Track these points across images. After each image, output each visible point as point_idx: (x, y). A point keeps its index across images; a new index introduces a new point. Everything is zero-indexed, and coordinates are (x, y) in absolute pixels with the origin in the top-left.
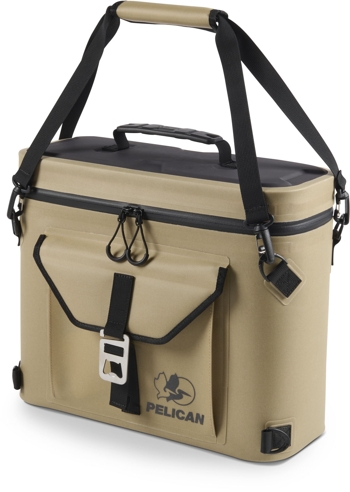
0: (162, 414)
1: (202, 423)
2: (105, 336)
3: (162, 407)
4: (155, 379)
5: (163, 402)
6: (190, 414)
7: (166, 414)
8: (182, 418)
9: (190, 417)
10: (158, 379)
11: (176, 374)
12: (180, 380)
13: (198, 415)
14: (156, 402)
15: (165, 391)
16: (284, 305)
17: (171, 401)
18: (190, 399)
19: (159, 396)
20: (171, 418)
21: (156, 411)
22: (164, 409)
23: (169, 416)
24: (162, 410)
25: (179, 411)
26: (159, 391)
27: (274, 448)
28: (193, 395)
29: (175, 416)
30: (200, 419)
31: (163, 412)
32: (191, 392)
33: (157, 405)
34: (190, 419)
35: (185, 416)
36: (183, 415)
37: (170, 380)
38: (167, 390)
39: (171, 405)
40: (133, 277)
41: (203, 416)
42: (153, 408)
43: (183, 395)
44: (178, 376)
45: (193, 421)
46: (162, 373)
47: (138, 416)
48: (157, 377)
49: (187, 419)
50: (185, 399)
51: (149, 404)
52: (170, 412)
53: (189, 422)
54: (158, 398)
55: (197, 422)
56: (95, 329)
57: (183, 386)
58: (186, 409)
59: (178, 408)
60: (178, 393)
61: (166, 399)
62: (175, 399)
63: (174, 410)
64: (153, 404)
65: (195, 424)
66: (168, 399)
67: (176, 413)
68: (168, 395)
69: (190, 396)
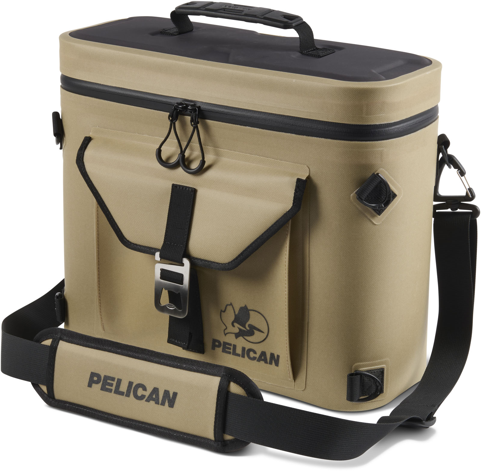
0: (230, 353)
1: (277, 364)
2: (161, 260)
3: (230, 345)
4: (221, 311)
5: (231, 339)
6: (263, 354)
7: (235, 354)
8: (254, 358)
9: (263, 357)
10: (224, 311)
11: (246, 305)
12: (251, 313)
13: (272, 355)
14: (223, 339)
15: (233, 326)
16: (375, 225)
17: (241, 338)
18: (264, 336)
19: (226, 331)
20: (240, 358)
21: (223, 349)
22: (232, 347)
23: (238, 355)
24: (230, 349)
25: (250, 350)
26: (226, 326)
27: (363, 396)
28: (266, 331)
29: (246, 355)
30: (275, 360)
31: (231, 351)
32: (264, 328)
33: (224, 342)
34: (263, 360)
35: (257, 356)
36: (255, 355)
37: (239, 313)
38: (235, 324)
39: (241, 343)
40: (195, 189)
41: (278, 356)
42: (219, 346)
43: (255, 331)
44: (249, 308)
45: (266, 362)
46: (230, 305)
47: (201, 355)
48: (223, 310)
49: (259, 360)
50: (257, 336)
51: (214, 341)
52: (239, 351)
53: (262, 363)
54: (225, 335)
55: (271, 363)
56: (149, 251)
57: (254, 320)
58: (259, 349)
59: (248, 346)
60: (248, 328)
61: (234, 335)
62: (246, 336)
63: (244, 349)
64: (219, 342)
65: (268, 365)
66: (237, 335)
67: (246, 353)
68: (237, 331)
69: (263, 332)
